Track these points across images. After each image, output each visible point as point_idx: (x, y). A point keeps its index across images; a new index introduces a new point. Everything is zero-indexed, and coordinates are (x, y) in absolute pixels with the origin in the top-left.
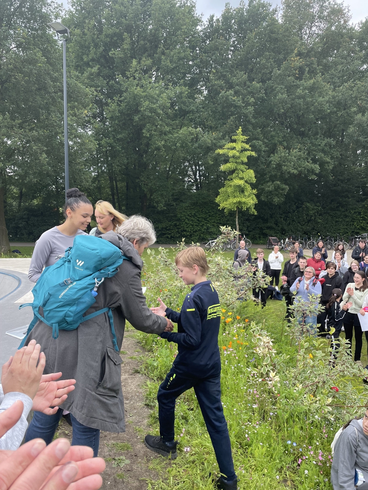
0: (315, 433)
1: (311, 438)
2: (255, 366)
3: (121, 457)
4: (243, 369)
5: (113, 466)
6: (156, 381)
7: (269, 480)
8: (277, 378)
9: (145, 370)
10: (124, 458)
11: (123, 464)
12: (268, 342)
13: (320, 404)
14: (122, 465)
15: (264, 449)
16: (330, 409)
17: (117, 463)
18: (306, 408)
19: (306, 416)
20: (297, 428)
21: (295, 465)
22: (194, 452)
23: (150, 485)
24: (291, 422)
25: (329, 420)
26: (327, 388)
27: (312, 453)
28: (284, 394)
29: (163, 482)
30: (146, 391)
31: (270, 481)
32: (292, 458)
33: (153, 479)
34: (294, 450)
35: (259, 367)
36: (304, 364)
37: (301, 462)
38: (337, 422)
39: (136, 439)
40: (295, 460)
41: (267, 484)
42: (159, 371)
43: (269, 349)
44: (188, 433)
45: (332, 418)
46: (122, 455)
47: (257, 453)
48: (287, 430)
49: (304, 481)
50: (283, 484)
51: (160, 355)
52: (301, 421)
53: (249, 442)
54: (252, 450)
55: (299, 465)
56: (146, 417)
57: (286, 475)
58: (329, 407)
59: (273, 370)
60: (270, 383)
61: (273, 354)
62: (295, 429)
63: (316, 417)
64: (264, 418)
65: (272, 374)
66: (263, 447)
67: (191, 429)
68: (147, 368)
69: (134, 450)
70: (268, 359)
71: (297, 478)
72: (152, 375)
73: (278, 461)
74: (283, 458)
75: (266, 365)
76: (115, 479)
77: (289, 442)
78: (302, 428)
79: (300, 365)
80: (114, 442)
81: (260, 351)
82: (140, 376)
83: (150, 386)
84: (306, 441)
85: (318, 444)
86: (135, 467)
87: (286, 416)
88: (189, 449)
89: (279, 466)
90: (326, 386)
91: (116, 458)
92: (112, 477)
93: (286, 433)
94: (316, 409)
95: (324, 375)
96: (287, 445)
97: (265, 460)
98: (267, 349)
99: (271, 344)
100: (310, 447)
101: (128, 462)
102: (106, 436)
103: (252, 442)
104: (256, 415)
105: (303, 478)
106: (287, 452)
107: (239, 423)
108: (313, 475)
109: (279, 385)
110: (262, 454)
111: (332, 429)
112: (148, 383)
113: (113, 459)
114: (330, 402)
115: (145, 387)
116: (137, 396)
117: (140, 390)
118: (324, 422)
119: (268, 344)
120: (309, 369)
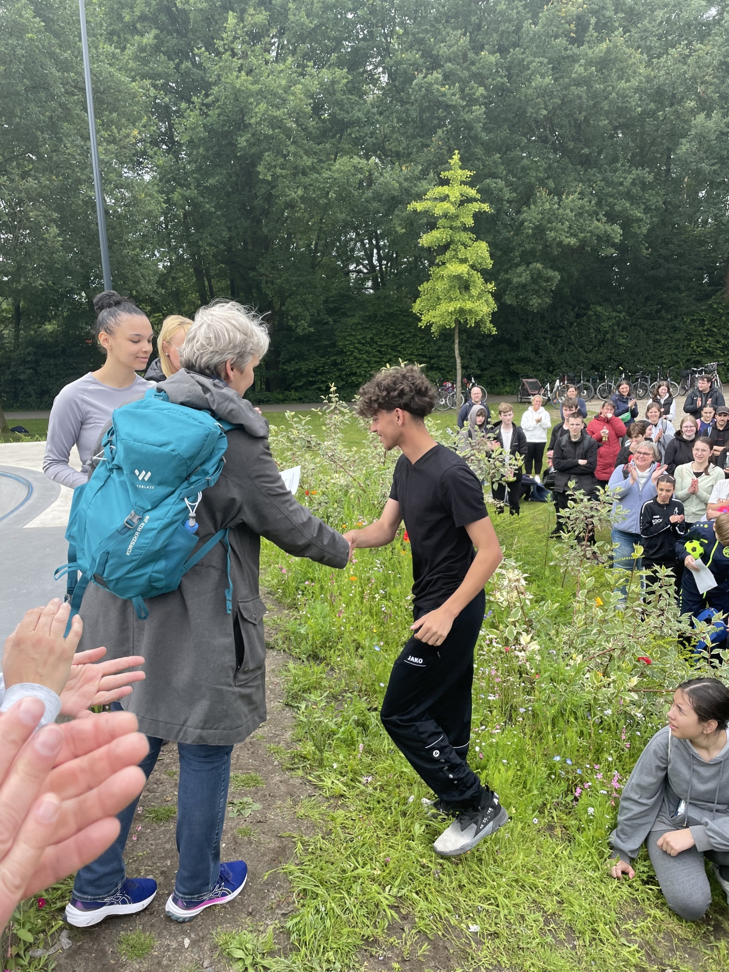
0: (607, 739)
1: (599, 750)
2: (493, 625)
3: (245, 799)
5: (231, 815)
6: (306, 662)
7: (520, 826)
8: (535, 646)
9: (284, 643)
10: (250, 800)
11: (250, 811)
12: (518, 580)
13: (615, 688)
14: (247, 813)
15: (511, 773)
16: (635, 696)
17: (238, 811)
18: (590, 697)
19: (589, 711)
20: (571, 734)
21: (570, 798)
22: (380, 785)
23: (299, 844)
24: (561, 724)
25: (632, 717)
26: (630, 660)
27: (600, 776)
28: (547, 674)
29: (323, 838)
30: (287, 681)
31: (523, 829)
32: (564, 786)
33: (306, 834)
34: (567, 772)
35: (501, 627)
36: (586, 618)
37: (581, 794)
38: (647, 719)
39: (271, 767)
40: (569, 791)
41: (516, 834)
42: (310, 643)
43: (518, 593)
44: (369, 751)
45: (638, 714)
46: (246, 795)
47: (497, 779)
48: (554, 738)
49: (586, 827)
50: (547, 834)
51: (312, 614)
52: (580, 721)
53: (483, 762)
54: (487, 775)
55: (576, 799)
56: (289, 727)
57: (553, 818)
58: (632, 694)
59: (527, 632)
60: (520, 654)
61: (528, 602)
62: (568, 736)
63: (609, 712)
64: (510, 719)
65: (525, 639)
66: (508, 769)
67: (375, 744)
68: (287, 638)
69: (268, 785)
70: (517, 612)
71: (573, 822)
72: (297, 650)
73: (536, 792)
74: (546, 788)
75: (514, 624)
76: (235, 838)
77: (558, 758)
78: (581, 734)
79: (579, 619)
81: (502, 598)
82: (275, 653)
83: (294, 671)
84: (590, 757)
85: (610, 759)
86: (271, 815)
87: (551, 712)
88: (370, 779)
89: (539, 802)
90: (628, 656)
91: (235, 801)
92: (229, 835)
93: (551, 743)
94: (609, 699)
95: (623, 636)
96: (554, 765)
97: (513, 791)
98: (515, 594)
99: (523, 582)
100: (597, 767)
101: (257, 806)
103: (488, 761)
104: (495, 712)
105: (585, 822)
106: (553, 777)
108: (602, 814)
109: (538, 658)
110: (506, 781)
111: (638, 733)
112: (291, 665)
114: (635, 683)
115: (285, 673)
116: (271, 690)
117: (277, 680)
118: (623, 721)
119: (516, 584)
120: (596, 625)
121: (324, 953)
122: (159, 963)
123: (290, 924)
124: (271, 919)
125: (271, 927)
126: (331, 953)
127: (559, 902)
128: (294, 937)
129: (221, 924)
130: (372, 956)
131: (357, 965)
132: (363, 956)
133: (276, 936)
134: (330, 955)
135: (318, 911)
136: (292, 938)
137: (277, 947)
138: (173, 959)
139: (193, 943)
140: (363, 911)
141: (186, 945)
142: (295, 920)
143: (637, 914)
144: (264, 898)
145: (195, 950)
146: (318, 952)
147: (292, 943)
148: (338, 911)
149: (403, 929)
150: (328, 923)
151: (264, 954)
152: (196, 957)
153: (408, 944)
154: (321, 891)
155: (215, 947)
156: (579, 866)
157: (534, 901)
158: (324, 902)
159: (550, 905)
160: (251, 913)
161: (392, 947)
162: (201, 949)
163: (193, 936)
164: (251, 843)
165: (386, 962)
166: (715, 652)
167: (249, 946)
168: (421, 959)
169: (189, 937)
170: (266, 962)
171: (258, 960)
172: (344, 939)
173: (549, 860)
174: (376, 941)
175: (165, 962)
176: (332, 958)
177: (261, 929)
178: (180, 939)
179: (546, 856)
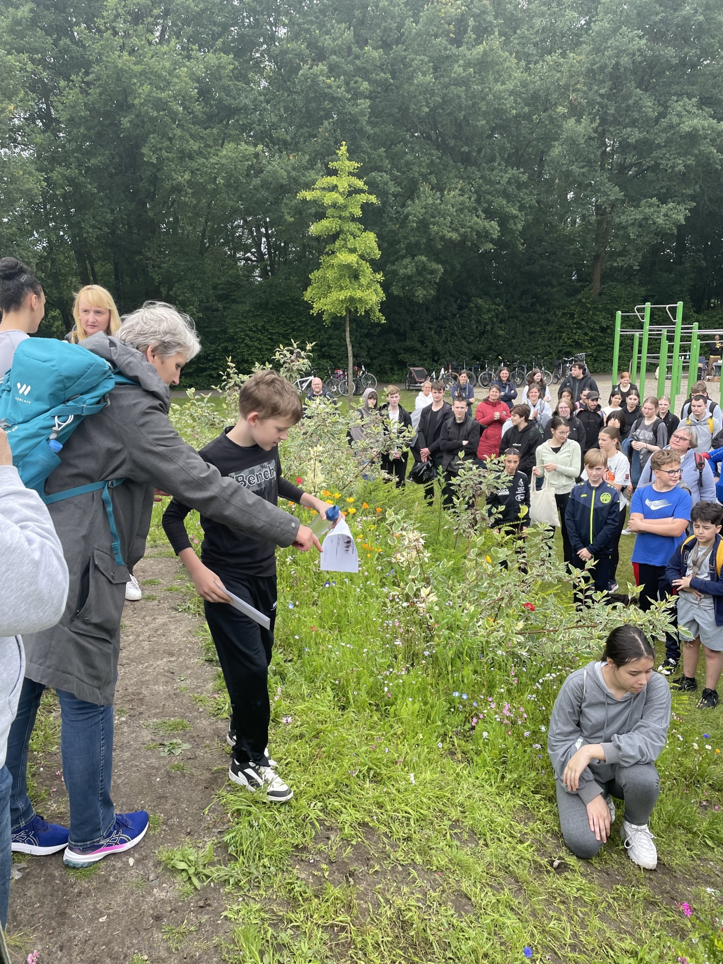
0: (498, 676)
1: (491, 686)
2: (394, 584)
3: (174, 741)
4: (375, 589)
5: (162, 754)
7: (426, 750)
8: (433, 598)
10: (180, 741)
11: (180, 750)
12: (417, 540)
13: (504, 631)
14: (178, 752)
15: (417, 706)
16: (521, 639)
17: (169, 750)
18: (483, 639)
19: (483, 653)
20: (468, 671)
21: (468, 727)
22: (299, 723)
24: (459, 664)
25: (519, 657)
26: (516, 606)
27: (493, 706)
28: (446, 621)
30: (205, 640)
31: (429, 753)
32: (462, 717)
34: (464, 706)
35: (402, 584)
36: (478, 574)
37: (477, 723)
38: (532, 658)
39: (196, 713)
40: (467, 720)
41: (422, 757)
43: (418, 552)
44: (287, 696)
45: (524, 653)
46: (175, 738)
47: (404, 714)
48: (453, 677)
49: (483, 749)
50: (449, 757)
52: (475, 662)
53: (391, 700)
54: (396, 710)
55: (473, 728)
56: (210, 679)
57: (453, 745)
58: (519, 636)
59: (426, 586)
60: (421, 606)
61: (426, 560)
62: (464, 673)
63: (499, 652)
65: (424, 592)
66: (413, 703)
67: (292, 691)
69: (195, 728)
70: (416, 570)
71: (471, 747)
73: (439, 723)
74: (447, 720)
75: (413, 580)
76: (168, 773)
77: (456, 694)
78: (475, 671)
79: (471, 576)
80: (159, 721)
81: (401, 558)
82: (190, 617)
84: (484, 691)
85: (501, 692)
86: (200, 753)
87: (450, 654)
88: (290, 719)
89: (442, 731)
90: (514, 603)
91: (165, 743)
92: (162, 771)
93: (451, 681)
94: (499, 642)
95: (510, 586)
97: (419, 723)
98: (414, 553)
99: (423, 542)
100: (490, 699)
101: (187, 746)
102: (141, 713)
103: (396, 699)
104: (400, 657)
105: (481, 745)
106: (452, 710)
107: (373, 672)
108: (496, 737)
109: (437, 608)
110: (413, 713)
111: (524, 669)
113: (161, 744)
114: (521, 627)
115: (202, 633)
116: (189, 648)
117: (194, 640)
118: (511, 660)
119: (416, 543)
120: (486, 579)
121: (259, 860)
122: (107, 881)
123: (227, 838)
124: (209, 837)
125: (209, 843)
126: (266, 860)
127: (462, 812)
128: (231, 849)
129: (162, 844)
130: (302, 860)
131: (290, 868)
132: (294, 861)
133: (215, 850)
134: (266, 861)
135: (252, 826)
136: (230, 849)
137: (216, 859)
138: (119, 876)
139: (137, 862)
140: (293, 824)
141: (131, 864)
142: (231, 835)
143: (529, 819)
144: (200, 820)
145: (141, 867)
146: (254, 860)
147: (231, 855)
148: (270, 825)
149: (328, 838)
150: (262, 835)
151: (205, 865)
152: (141, 872)
153: (334, 849)
154: (253, 809)
155: (159, 863)
156: (478, 783)
157: (440, 811)
158: (257, 819)
159: (455, 814)
160: (189, 833)
161: (320, 852)
162: (145, 865)
163: (136, 855)
164: (184, 776)
165: (315, 865)
166: (588, 593)
167: (191, 858)
168: (346, 860)
169: (133, 857)
170: (207, 871)
171: (200, 869)
172: (276, 849)
173: (452, 778)
174: (305, 849)
175: (112, 879)
176: (267, 864)
177: (200, 845)
178: (125, 860)
179: (449, 775)
